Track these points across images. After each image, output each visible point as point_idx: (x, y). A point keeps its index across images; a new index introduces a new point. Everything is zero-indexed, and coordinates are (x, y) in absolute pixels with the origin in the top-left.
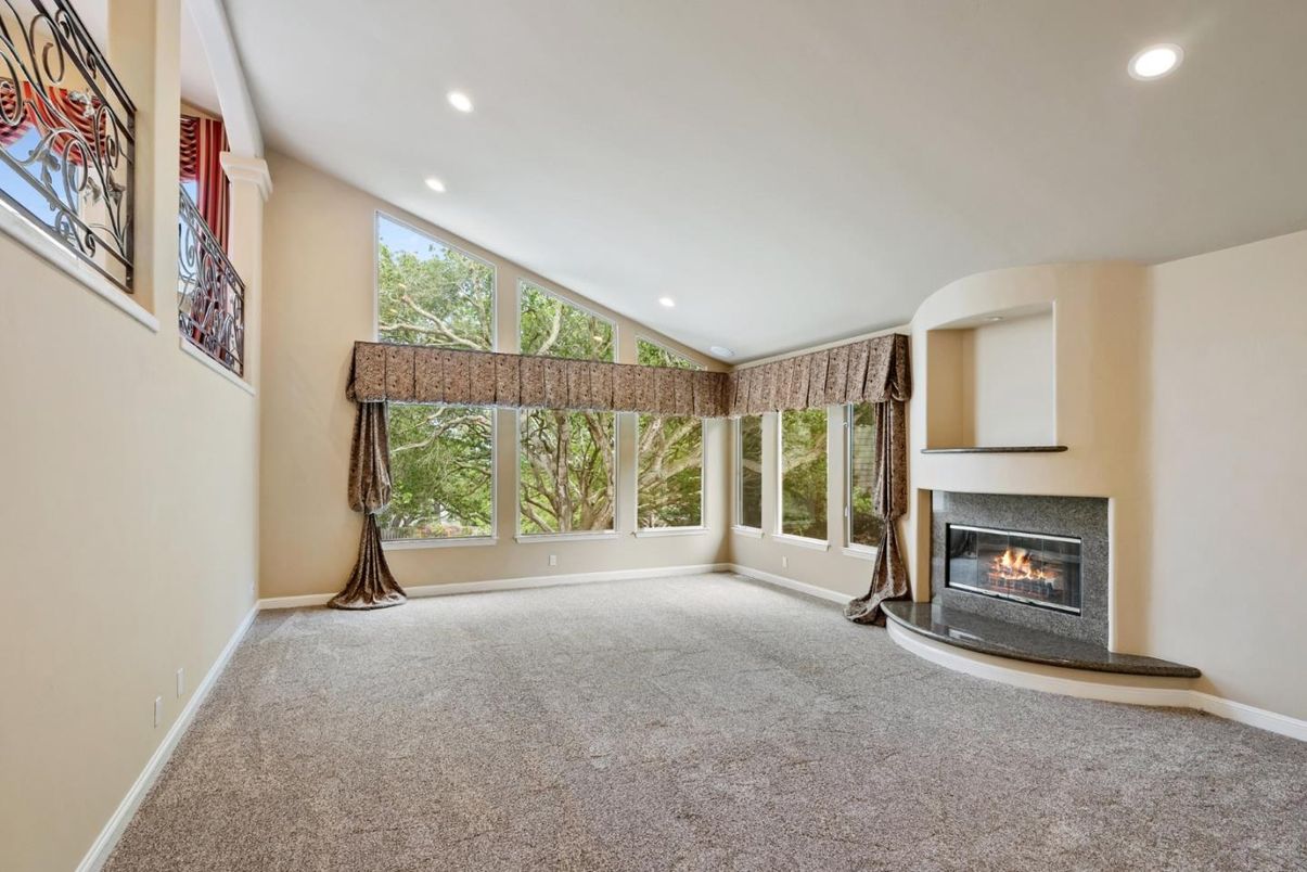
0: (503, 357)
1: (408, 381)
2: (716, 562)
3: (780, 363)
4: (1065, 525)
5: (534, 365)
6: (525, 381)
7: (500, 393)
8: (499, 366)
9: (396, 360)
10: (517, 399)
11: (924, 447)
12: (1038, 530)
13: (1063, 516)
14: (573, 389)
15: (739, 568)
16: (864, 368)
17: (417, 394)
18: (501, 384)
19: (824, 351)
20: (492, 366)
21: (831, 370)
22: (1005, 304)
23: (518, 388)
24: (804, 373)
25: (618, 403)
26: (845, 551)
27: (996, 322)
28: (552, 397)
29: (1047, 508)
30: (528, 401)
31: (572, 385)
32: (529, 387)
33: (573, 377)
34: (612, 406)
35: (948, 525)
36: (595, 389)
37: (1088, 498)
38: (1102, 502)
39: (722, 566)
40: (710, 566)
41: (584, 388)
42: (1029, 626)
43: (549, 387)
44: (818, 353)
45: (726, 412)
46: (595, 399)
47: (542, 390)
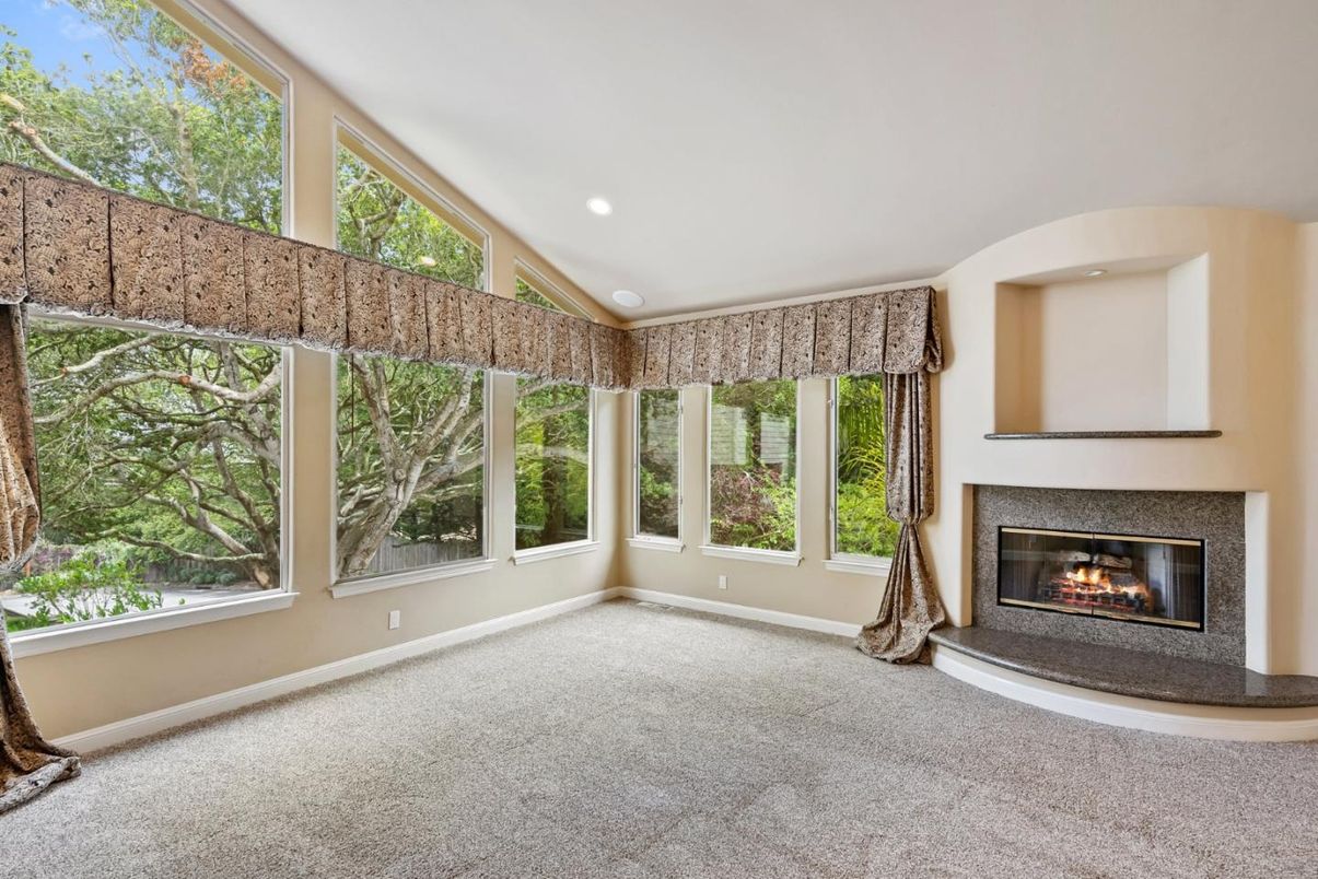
0: (314, 252)
1: (94, 265)
2: (605, 588)
3: (726, 320)
4: (1181, 526)
5: (370, 276)
6: (356, 304)
7: (309, 319)
8: (306, 267)
9: (57, 213)
10: (341, 332)
11: (991, 430)
12: (1140, 531)
13: (1179, 514)
14: (435, 329)
15: (639, 592)
16: (882, 328)
17: (119, 298)
18: (310, 302)
19: (804, 306)
20: (293, 265)
21: (820, 331)
22: (1108, 254)
23: (342, 313)
24: (772, 332)
25: (501, 359)
26: (830, 566)
27: (1095, 279)
28: (402, 337)
29: (1155, 504)
30: (363, 340)
31: (434, 321)
32: (362, 315)
33: (435, 309)
34: (494, 363)
35: (1000, 528)
36: (467, 332)
37: (1215, 493)
38: (1239, 497)
39: (613, 591)
40: (598, 594)
41: (453, 329)
42: (1128, 647)
43: (397, 318)
44: (796, 307)
45: (627, 384)
46: (470, 348)
47: (386, 322)
